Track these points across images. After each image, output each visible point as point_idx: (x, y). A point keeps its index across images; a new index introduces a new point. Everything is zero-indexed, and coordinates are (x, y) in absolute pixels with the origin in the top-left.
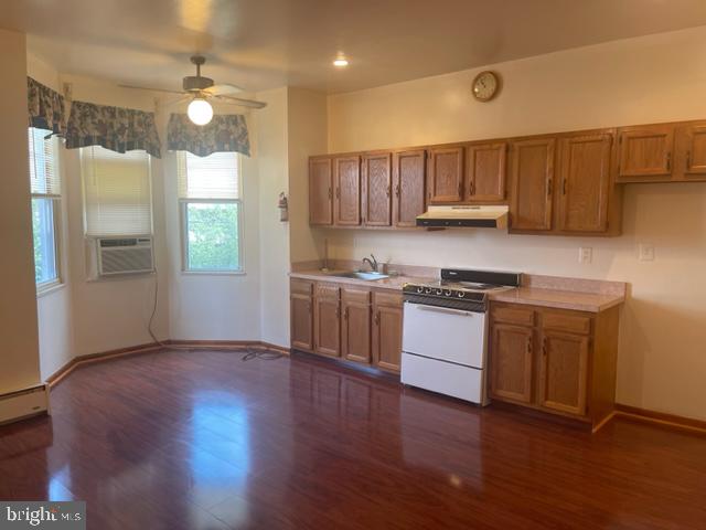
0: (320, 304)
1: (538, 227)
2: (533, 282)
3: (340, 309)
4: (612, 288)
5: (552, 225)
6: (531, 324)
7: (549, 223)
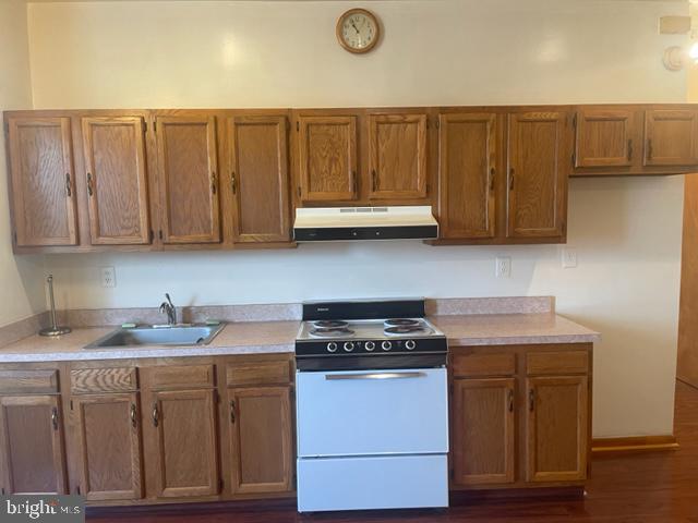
0: (83, 406)
1: (477, 235)
2: (439, 308)
3: (138, 410)
4: (537, 305)
5: (496, 232)
6: (512, 372)
7: (492, 230)
